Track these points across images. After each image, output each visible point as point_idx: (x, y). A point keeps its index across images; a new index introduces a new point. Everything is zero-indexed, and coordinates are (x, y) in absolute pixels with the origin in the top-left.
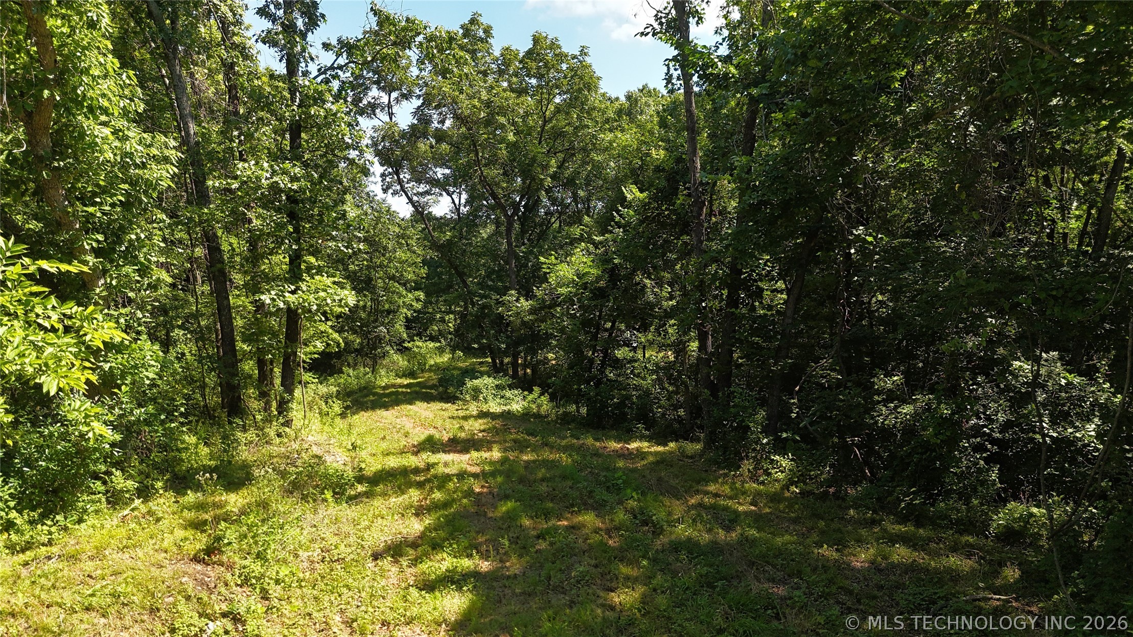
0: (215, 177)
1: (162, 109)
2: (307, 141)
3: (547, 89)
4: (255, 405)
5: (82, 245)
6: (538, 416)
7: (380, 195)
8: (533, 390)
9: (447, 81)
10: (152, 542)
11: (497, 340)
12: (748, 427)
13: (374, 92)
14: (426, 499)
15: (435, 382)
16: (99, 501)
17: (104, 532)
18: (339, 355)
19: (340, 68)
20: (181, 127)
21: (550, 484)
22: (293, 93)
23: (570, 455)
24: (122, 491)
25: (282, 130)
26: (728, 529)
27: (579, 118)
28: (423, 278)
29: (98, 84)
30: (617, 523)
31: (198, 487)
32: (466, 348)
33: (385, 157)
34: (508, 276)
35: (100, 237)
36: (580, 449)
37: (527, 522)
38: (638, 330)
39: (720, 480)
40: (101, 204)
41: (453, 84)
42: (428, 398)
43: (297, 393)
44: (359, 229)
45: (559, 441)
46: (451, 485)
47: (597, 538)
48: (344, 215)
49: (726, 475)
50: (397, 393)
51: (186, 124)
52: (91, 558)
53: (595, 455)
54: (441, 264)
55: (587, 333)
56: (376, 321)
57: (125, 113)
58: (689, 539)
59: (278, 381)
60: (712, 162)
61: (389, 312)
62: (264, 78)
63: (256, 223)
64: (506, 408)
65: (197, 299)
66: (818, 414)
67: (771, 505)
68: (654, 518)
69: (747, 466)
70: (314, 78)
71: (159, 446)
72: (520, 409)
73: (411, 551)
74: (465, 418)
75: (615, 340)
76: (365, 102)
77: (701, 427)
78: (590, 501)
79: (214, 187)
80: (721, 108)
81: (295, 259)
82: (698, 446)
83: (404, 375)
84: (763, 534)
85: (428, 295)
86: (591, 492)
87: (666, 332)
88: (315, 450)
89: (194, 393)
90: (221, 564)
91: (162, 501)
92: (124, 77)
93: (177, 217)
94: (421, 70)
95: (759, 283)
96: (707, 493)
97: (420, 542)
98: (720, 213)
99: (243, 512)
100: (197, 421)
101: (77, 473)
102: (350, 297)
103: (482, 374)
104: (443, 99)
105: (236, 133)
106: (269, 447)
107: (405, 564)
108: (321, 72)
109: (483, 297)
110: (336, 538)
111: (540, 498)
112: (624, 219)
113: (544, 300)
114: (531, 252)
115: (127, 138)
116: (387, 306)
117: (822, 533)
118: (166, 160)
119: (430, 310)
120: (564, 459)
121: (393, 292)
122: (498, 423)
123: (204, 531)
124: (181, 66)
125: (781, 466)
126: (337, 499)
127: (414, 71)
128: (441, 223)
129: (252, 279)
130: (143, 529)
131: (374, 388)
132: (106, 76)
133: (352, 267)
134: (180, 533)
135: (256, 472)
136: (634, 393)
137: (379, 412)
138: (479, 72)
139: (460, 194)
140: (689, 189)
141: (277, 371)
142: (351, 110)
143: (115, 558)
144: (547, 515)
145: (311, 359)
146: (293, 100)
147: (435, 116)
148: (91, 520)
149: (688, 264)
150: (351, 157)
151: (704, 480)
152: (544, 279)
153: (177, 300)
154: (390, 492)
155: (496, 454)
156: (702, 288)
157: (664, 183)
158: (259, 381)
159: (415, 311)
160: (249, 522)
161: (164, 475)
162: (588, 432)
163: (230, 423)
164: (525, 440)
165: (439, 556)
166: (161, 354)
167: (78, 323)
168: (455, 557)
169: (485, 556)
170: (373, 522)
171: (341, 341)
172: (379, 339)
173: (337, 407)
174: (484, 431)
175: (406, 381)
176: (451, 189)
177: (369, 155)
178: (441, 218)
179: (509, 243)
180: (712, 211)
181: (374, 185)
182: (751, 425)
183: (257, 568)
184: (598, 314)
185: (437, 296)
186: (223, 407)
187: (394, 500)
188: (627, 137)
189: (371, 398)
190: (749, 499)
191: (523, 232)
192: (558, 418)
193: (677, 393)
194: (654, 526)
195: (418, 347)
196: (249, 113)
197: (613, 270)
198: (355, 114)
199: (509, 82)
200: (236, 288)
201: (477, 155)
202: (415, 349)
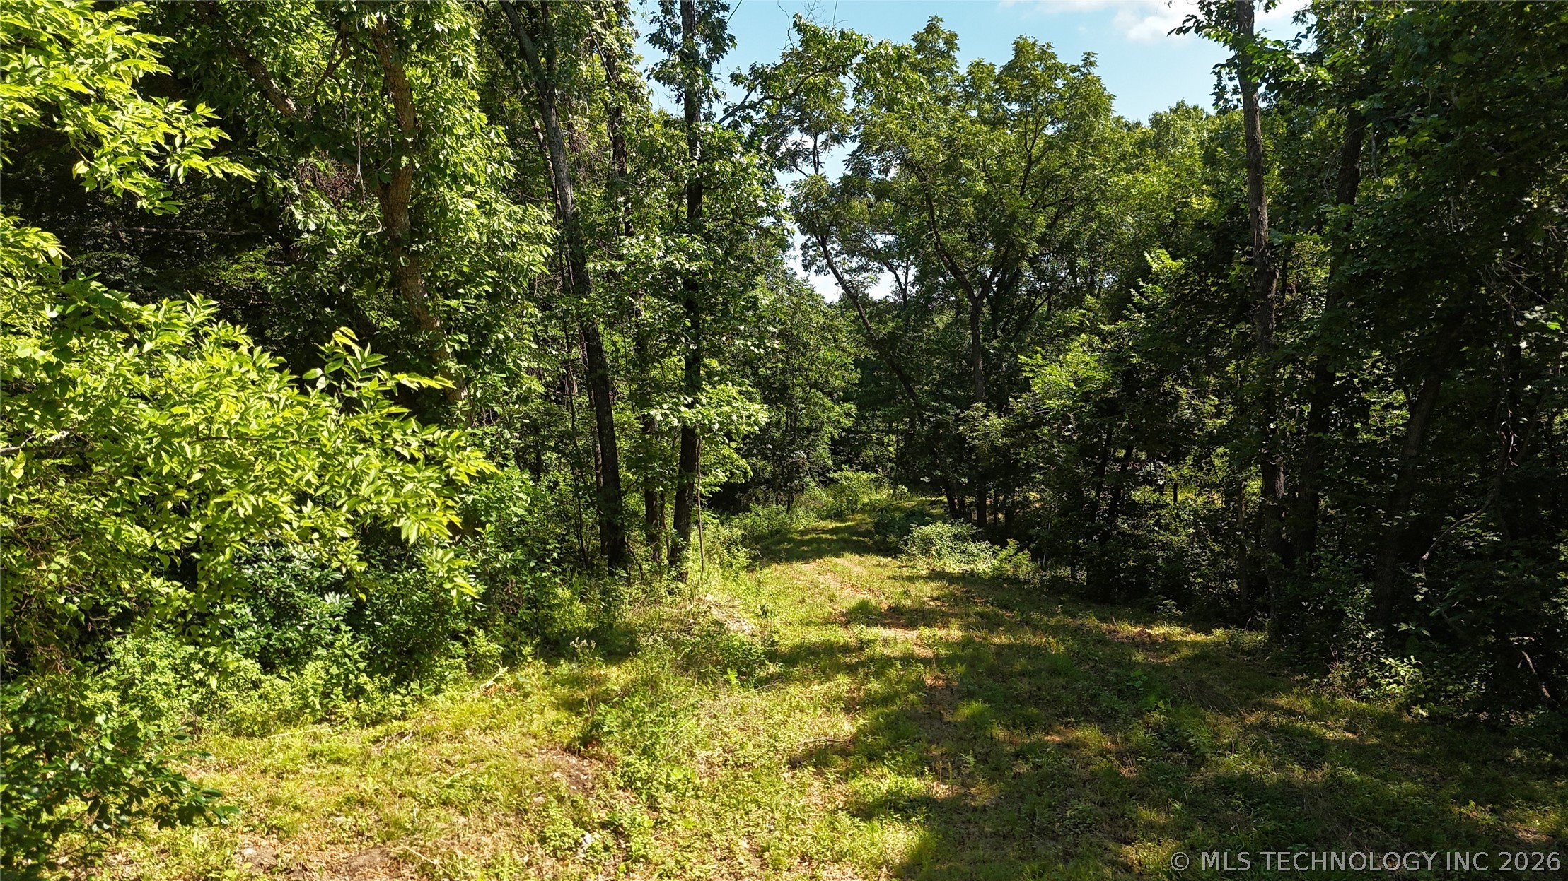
0: (595, 257)
1: (534, 173)
2: (709, 207)
3: (1034, 116)
4: (640, 550)
5: (444, 347)
6: (1014, 580)
7: (801, 274)
8: (1007, 544)
9: (894, 115)
10: (519, 723)
11: (956, 471)
12: (1343, 613)
13: (796, 135)
14: (859, 690)
15: (869, 527)
16: (459, 667)
17: (464, 706)
18: (744, 488)
19: (753, 106)
20: (557, 194)
21: (1033, 681)
22: (692, 144)
23: (1063, 641)
24: (484, 656)
25: (679, 193)
26: (1309, 765)
27: (1081, 155)
28: (855, 385)
29: (463, 145)
30: (1133, 744)
31: (573, 656)
32: (911, 481)
33: (808, 223)
34: (973, 382)
35: (464, 338)
36: (1076, 632)
37: (1000, 733)
38: (1166, 461)
39: (1296, 690)
40: (464, 296)
41: (902, 118)
42: (860, 549)
43: (694, 536)
44: (772, 322)
45: (1045, 619)
46: (893, 673)
47: (1105, 764)
48: (754, 304)
49: (1305, 683)
50: (819, 540)
51: (563, 190)
52: (450, 739)
53: (1100, 641)
54: (879, 365)
55: (1087, 464)
56: (792, 442)
57: (493, 181)
58: (1246, 776)
59: (670, 521)
60: (1287, 214)
61: (809, 430)
62: (656, 126)
63: (646, 315)
64: (968, 568)
65: (573, 414)
66: (1461, 597)
67: (1380, 733)
68: (1191, 740)
69: (1340, 671)
70: (720, 122)
71: (528, 600)
72: (988, 570)
73: (840, 761)
74: (911, 579)
75: (1132, 474)
76: (783, 149)
77: (1266, 609)
78: (1093, 709)
79: (595, 270)
80: (1303, 131)
81: (693, 362)
82: (1261, 637)
83: (829, 517)
84: (1367, 778)
85: (861, 408)
86: (1094, 696)
87: (1211, 463)
88: (716, 614)
89: (568, 533)
90: (601, 759)
91: (530, 671)
92: (492, 135)
93: (551, 309)
94: (858, 102)
95: (1363, 394)
96: (1274, 708)
97: (851, 748)
98: (1299, 288)
99: (626, 692)
100: (573, 570)
101: (435, 630)
102: (762, 414)
103: (935, 518)
104: (887, 139)
105: (621, 199)
106: (658, 608)
107: (832, 777)
108: (729, 112)
109: (936, 411)
110: (741, 735)
111: (1019, 700)
112: (1147, 298)
113: (1024, 417)
114: (1007, 348)
115: (494, 213)
116: (807, 423)
117: (1467, 782)
118: (539, 238)
119: (864, 429)
120: (1055, 646)
121: (815, 404)
122: (957, 589)
123: (579, 714)
124: (558, 115)
125: (1397, 674)
126: (742, 681)
127: (849, 104)
128: (881, 309)
129: (641, 388)
130: (509, 705)
131: (789, 532)
132: (471, 135)
133: (762, 371)
134: (552, 715)
135: (643, 641)
136: (1160, 553)
137: (795, 565)
138: (938, 99)
139: (907, 268)
140: (1249, 253)
141: (669, 507)
142: (766, 163)
143: (478, 741)
144: (1029, 725)
145: (710, 493)
146: (693, 154)
147: (876, 163)
148: (450, 691)
149: (1246, 367)
150: (765, 225)
151: (1269, 688)
152: (1026, 386)
153: (549, 414)
154: (811, 677)
155: (955, 633)
156: (1269, 402)
157: (1209, 245)
158: (647, 519)
159: (844, 430)
160: (634, 705)
161: (533, 639)
162: (1089, 607)
163: (612, 574)
164: (997, 615)
165: (877, 772)
166: (531, 483)
167: (441, 453)
168: (900, 774)
169: (942, 777)
170: (789, 716)
171: (749, 469)
172: (797, 467)
173: (742, 557)
174: (937, 598)
175: (831, 525)
176: (895, 262)
177: (789, 224)
178: (880, 302)
179: (975, 336)
180: (1285, 285)
181: (793, 262)
182: (1348, 609)
183: (643, 767)
184: (1105, 436)
185: (874, 410)
186: (603, 553)
187: (816, 687)
188: (1154, 181)
189: (786, 545)
190: (1343, 722)
191: (995, 319)
192: (1043, 585)
193: (1227, 556)
194: (1191, 752)
195: (847, 478)
196: (638, 172)
197: (1128, 374)
198: (771, 167)
199: (980, 110)
200: (619, 399)
201: (932, 214)
202: (843, 481)
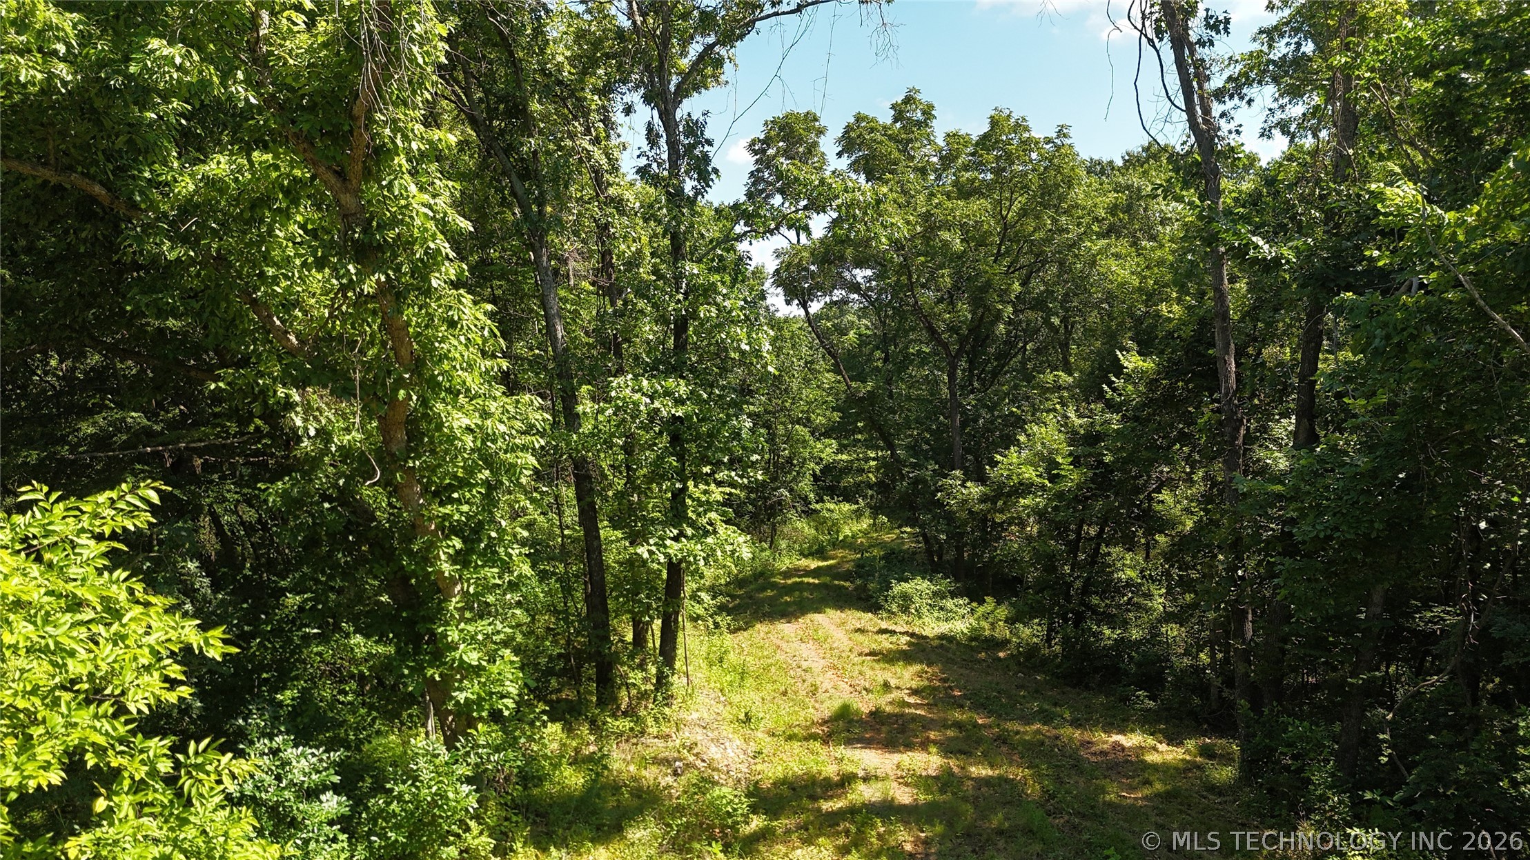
3: (1009, 186)
5: (438, 554)
6: (990, 642)
8: (984, 601)
15: (851, 567)
22: (678, 279)
28: (835, 421)
33: (789, 288)
35: (458, 542)
40: (458, 501)
46: (873, 834)
50: (801, 586)
55: (1062, 538)
56: (775, 479)
61: (792, 464)
64: (946, 627)
72: (966, 631)
74: (891, 656)
83: (811, 554)
103: (914, 575)
109: (914, 466)
112: (1119, 395)
121: (797, 441)
122: (935, 670)
126: (727, 853)
131: (773, 575)
137: (778, 625)
138: (915, 170)
140: (1218, 401)
146: (678, 287)
155: (934, 760)
158: (634, 643)
159: (825, 465)
172: (780, 504)
174: (916, 693)
175: (814, 564)
179: (952, 390)
191: (972, 372)
195: (829, 510)
197: (1101, 476)
199: (956, 178)
201: (910, 277)
202: (825, 513)
